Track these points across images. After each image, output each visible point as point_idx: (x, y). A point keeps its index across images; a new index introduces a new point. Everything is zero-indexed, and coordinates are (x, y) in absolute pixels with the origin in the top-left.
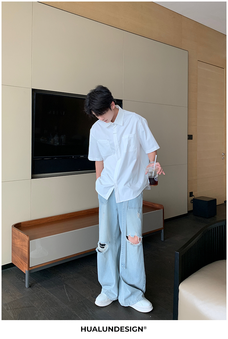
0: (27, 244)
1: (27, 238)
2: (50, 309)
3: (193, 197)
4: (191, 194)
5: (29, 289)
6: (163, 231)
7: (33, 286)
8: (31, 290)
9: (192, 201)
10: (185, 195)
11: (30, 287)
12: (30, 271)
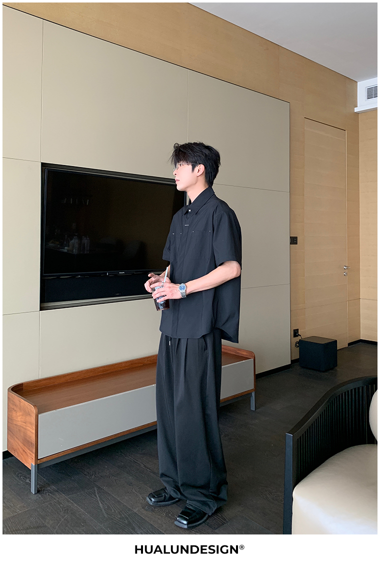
0: (34, 421)
1: (34, 410)
3: (298, 339)
4: (296, 333)
5: (36, 495)
6: (253, 394)
7: (44, 490)
8: (40, 498)
9: (297, 345)
10: (288, 334)
11: (38, 491)
12: (38, 467)
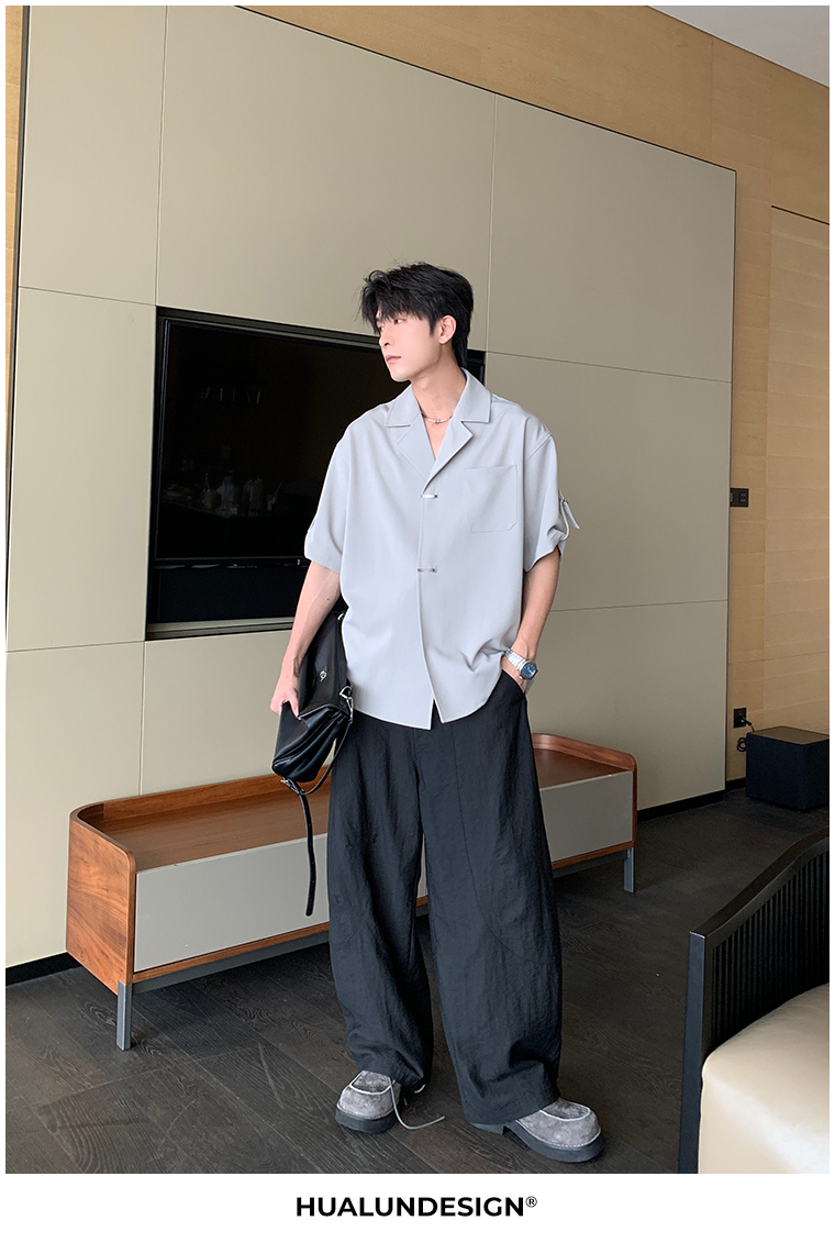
0: (126, 886)
1: (127, 863)
2: (207, 1136)
3: (743, 731)
4: (739, 718)
5: (128, 1053)
6: (631, 854)
7: (146, 1043)
8: (135, 1059)
9: (743, 745)
10: (719, 720)
11: (133, 1045)
12: (134, 989)
